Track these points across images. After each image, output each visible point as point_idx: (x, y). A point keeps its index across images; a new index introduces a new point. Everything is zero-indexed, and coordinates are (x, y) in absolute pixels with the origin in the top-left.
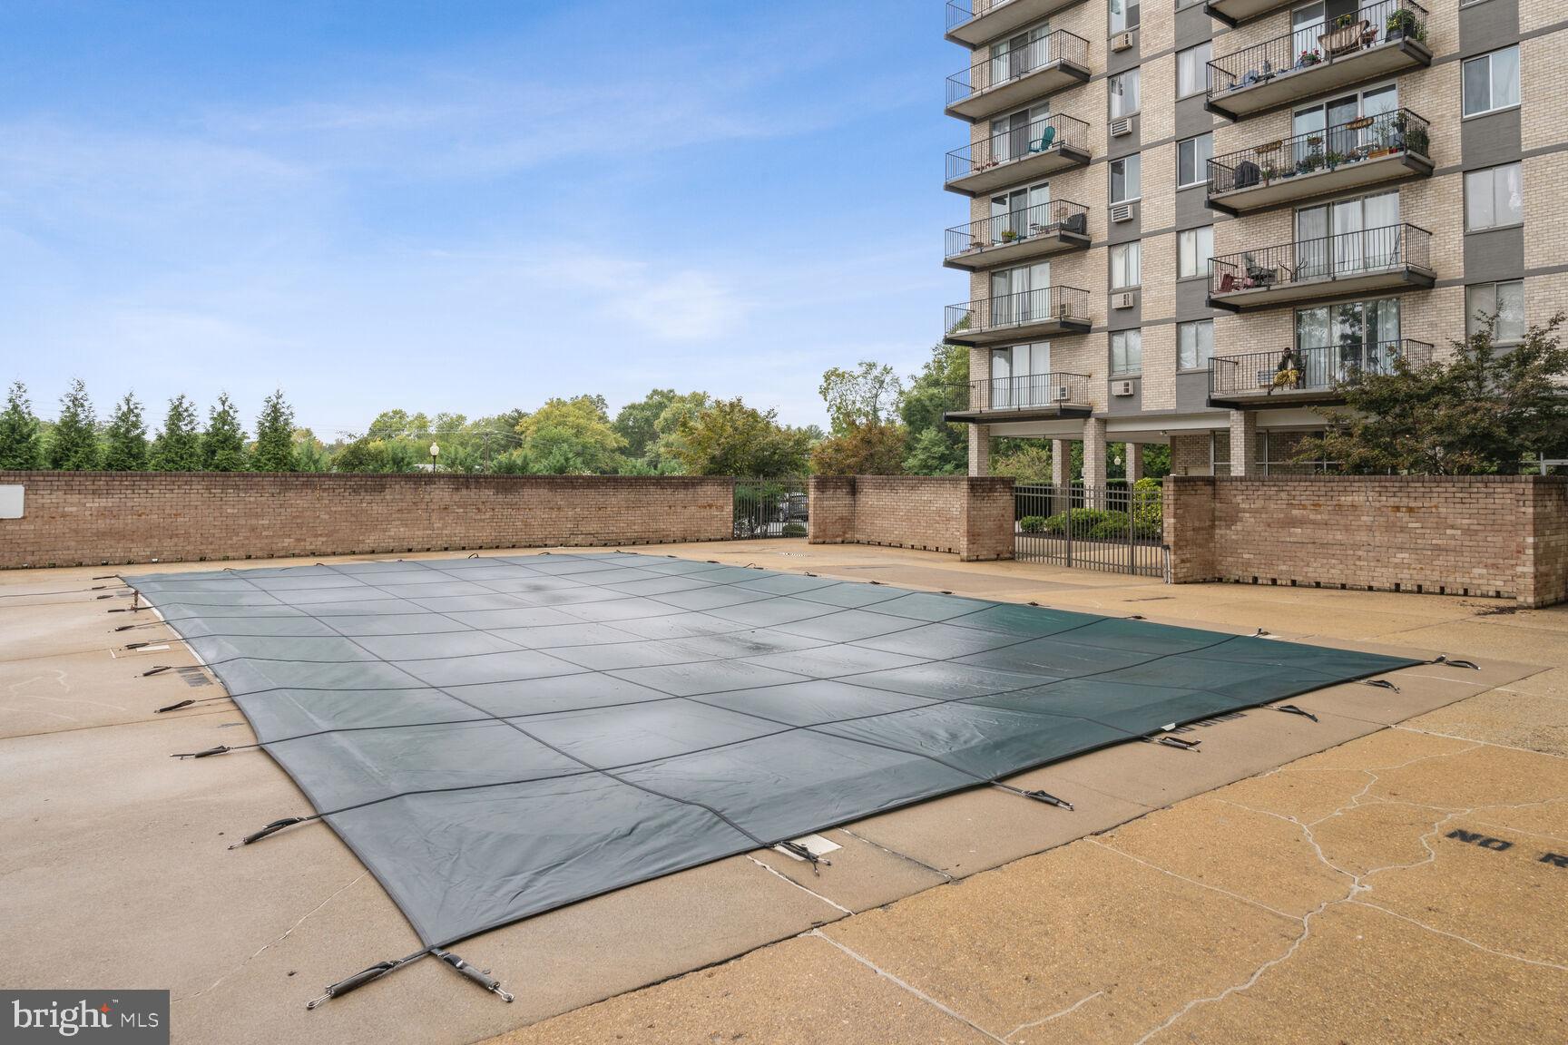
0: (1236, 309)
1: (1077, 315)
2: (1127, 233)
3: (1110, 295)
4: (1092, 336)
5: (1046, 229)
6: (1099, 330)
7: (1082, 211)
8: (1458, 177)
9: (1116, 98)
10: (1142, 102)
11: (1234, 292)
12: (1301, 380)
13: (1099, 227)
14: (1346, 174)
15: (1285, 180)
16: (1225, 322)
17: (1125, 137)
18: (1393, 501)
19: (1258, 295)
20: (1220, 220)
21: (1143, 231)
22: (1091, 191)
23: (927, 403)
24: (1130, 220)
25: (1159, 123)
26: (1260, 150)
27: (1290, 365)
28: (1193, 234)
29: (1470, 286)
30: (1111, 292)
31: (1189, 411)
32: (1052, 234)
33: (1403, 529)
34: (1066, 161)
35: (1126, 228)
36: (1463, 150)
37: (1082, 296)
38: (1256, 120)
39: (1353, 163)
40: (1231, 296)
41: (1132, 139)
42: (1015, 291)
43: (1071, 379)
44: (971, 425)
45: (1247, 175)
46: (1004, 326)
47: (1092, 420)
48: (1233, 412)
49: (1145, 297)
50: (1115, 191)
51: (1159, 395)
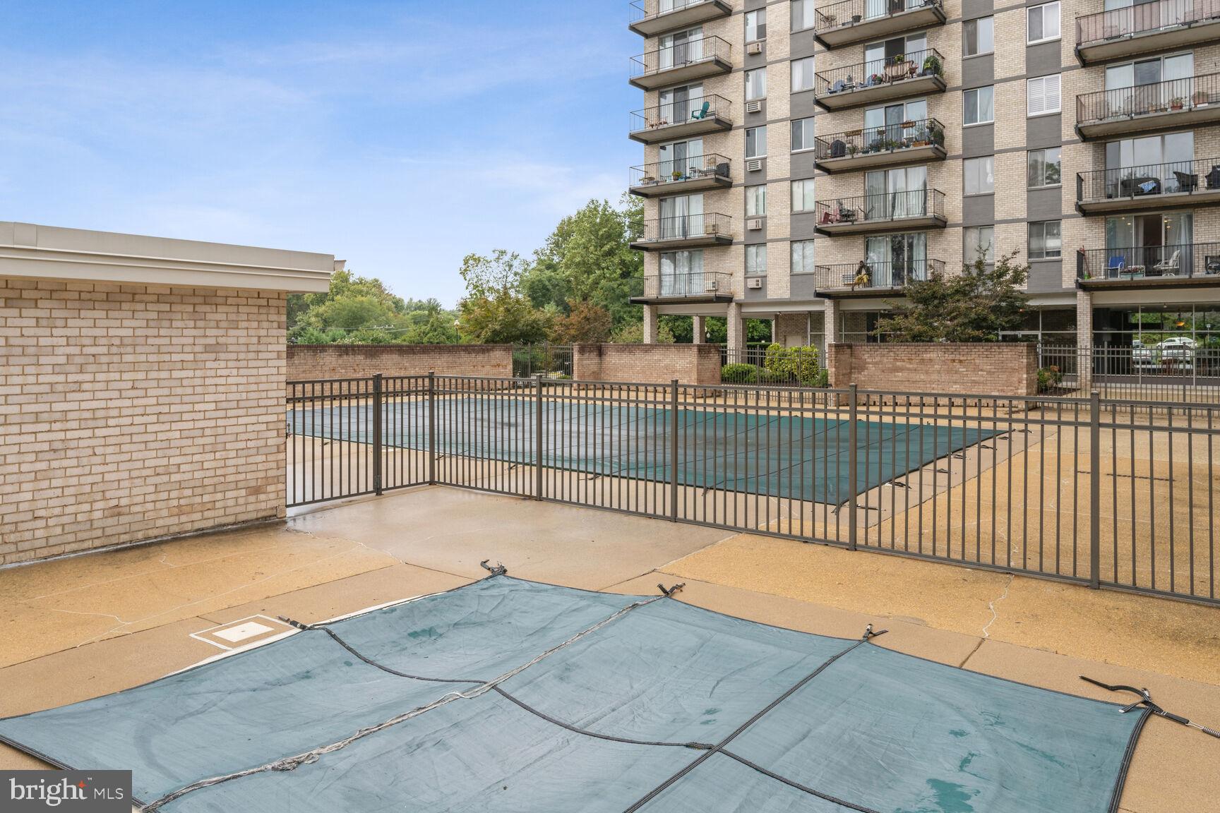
0: (829, 234)
1: (723, 233)
2: (756, 179)
3: (746, 220)
4: (733, 247)
5: (705, 173)
6: (739, 243)
7: (726, 161)
8: (960, 162)
9: (750, 85)
10: (768, 91)
11: (830, 224)
12: (870, 282)
13: (738, 173)
14: (902, 154)
15: (864, 155)
16: (822, 242)
17: (756, 114)
18: (951, 357)
19: (845, 226)
20: (819, 175)
21: (768, 178)
22: (733, 149)
23: (547, 283)
24: (760, 170)
25: (779, 107)
26: (848, 135)
27: (864, 272)
28: (801, 183)
29: (966, 228)
30: (747, 219)
31: (799, 299)
32: (709, 177)
33: (956, 372)
34: (717, 126)
35: (757, 175)
36: (963, 145)
37: (727, 219)
38: (842, 113)
39: (904, 149)
40: (829, 226)
41: (761, 116)
42: (677, 215)
43: (719, 276)
44: (645, 306)
45: (838, 149)
46: (669, 239)
47: (733, 304)
48: (826, 300)
49: (769, 223)
50: (749, 150)
51: (778, 288)
